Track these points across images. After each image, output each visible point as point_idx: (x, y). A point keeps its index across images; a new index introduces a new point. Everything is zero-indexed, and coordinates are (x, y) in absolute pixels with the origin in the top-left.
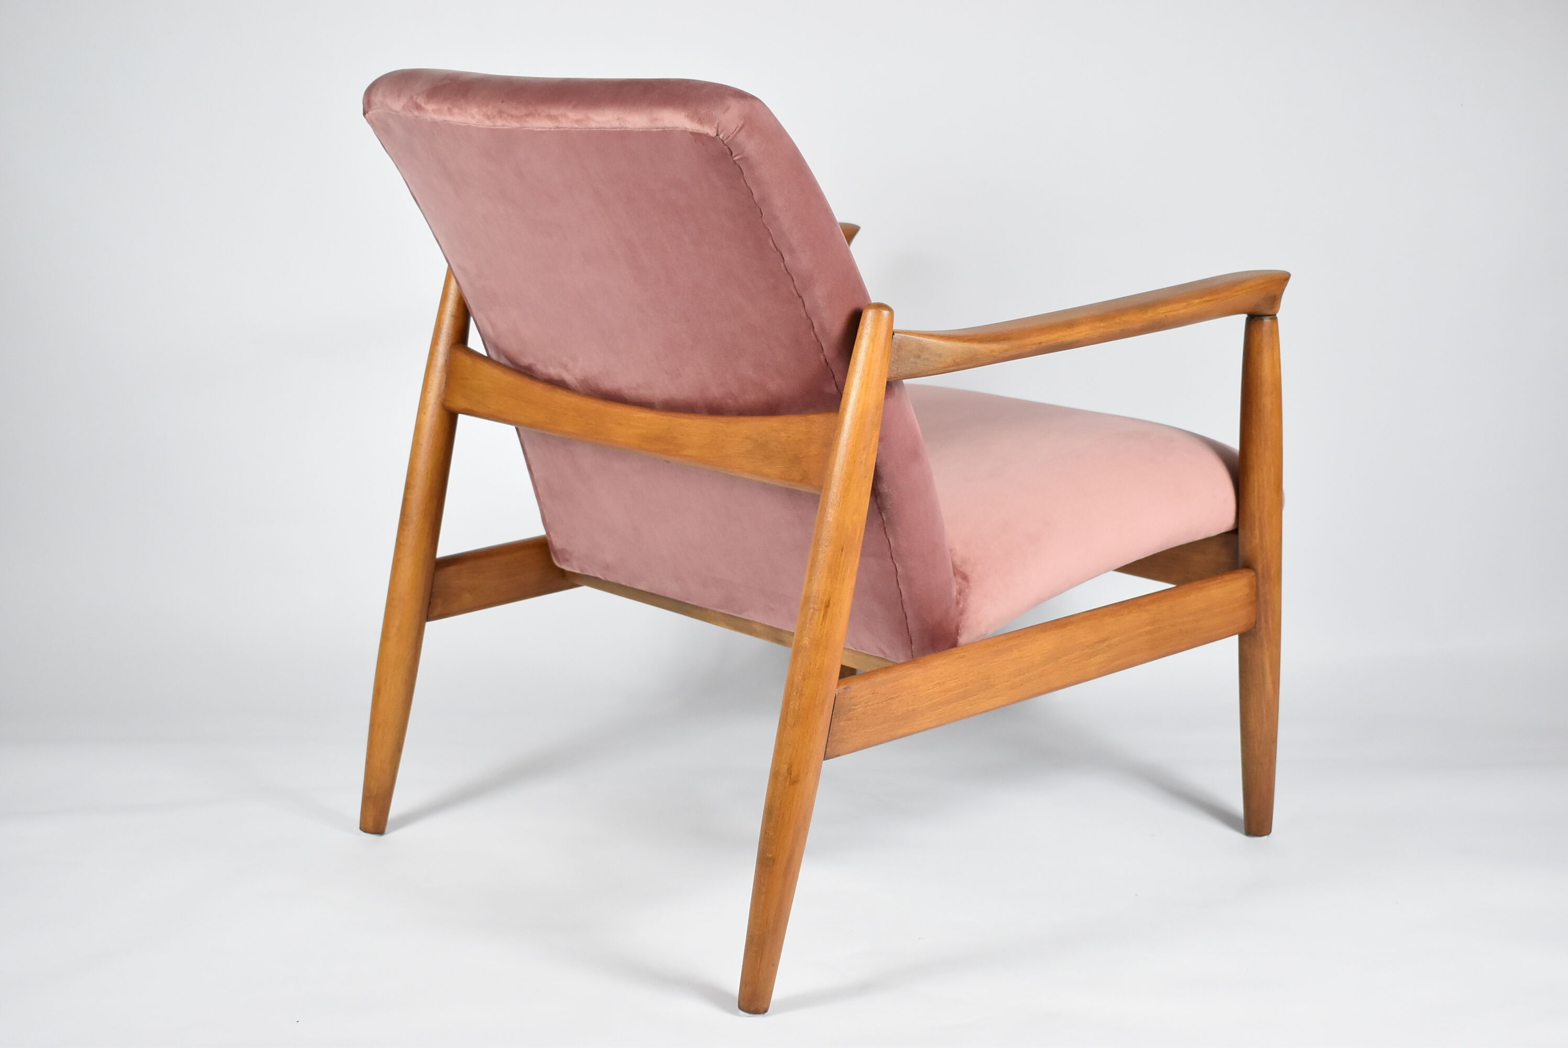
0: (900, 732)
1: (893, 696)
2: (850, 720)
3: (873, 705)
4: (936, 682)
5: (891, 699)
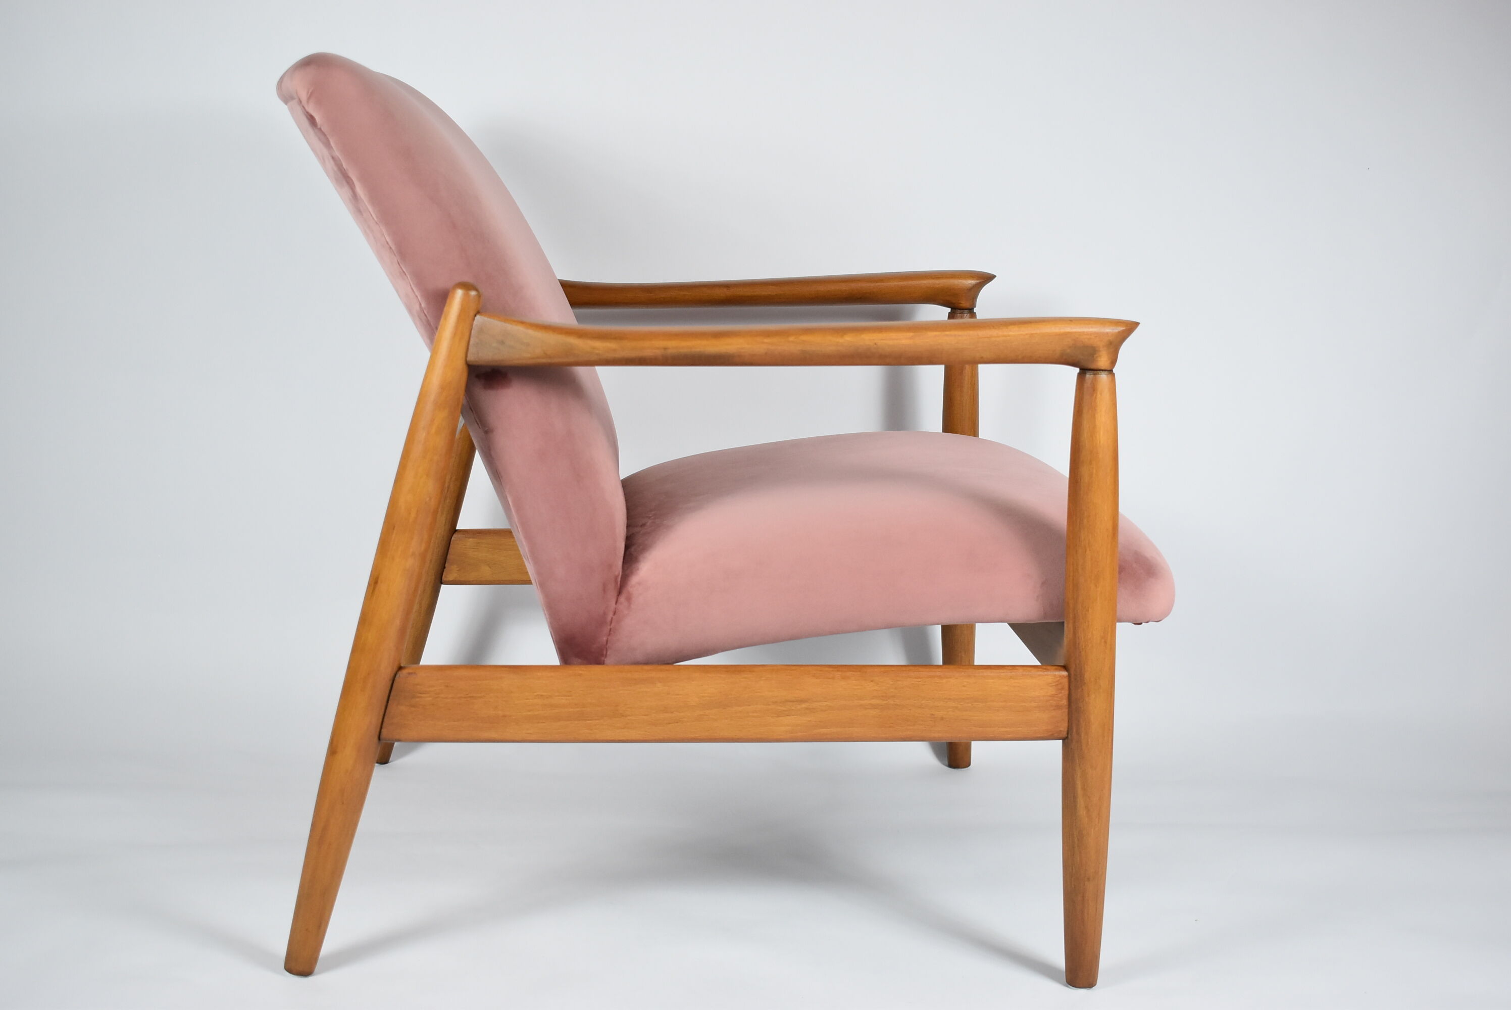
0: (486, 735)
1: (474, 695)
2: (414, 706)
3: (446, 698)
4: (538, 693)
5: (470, 697)
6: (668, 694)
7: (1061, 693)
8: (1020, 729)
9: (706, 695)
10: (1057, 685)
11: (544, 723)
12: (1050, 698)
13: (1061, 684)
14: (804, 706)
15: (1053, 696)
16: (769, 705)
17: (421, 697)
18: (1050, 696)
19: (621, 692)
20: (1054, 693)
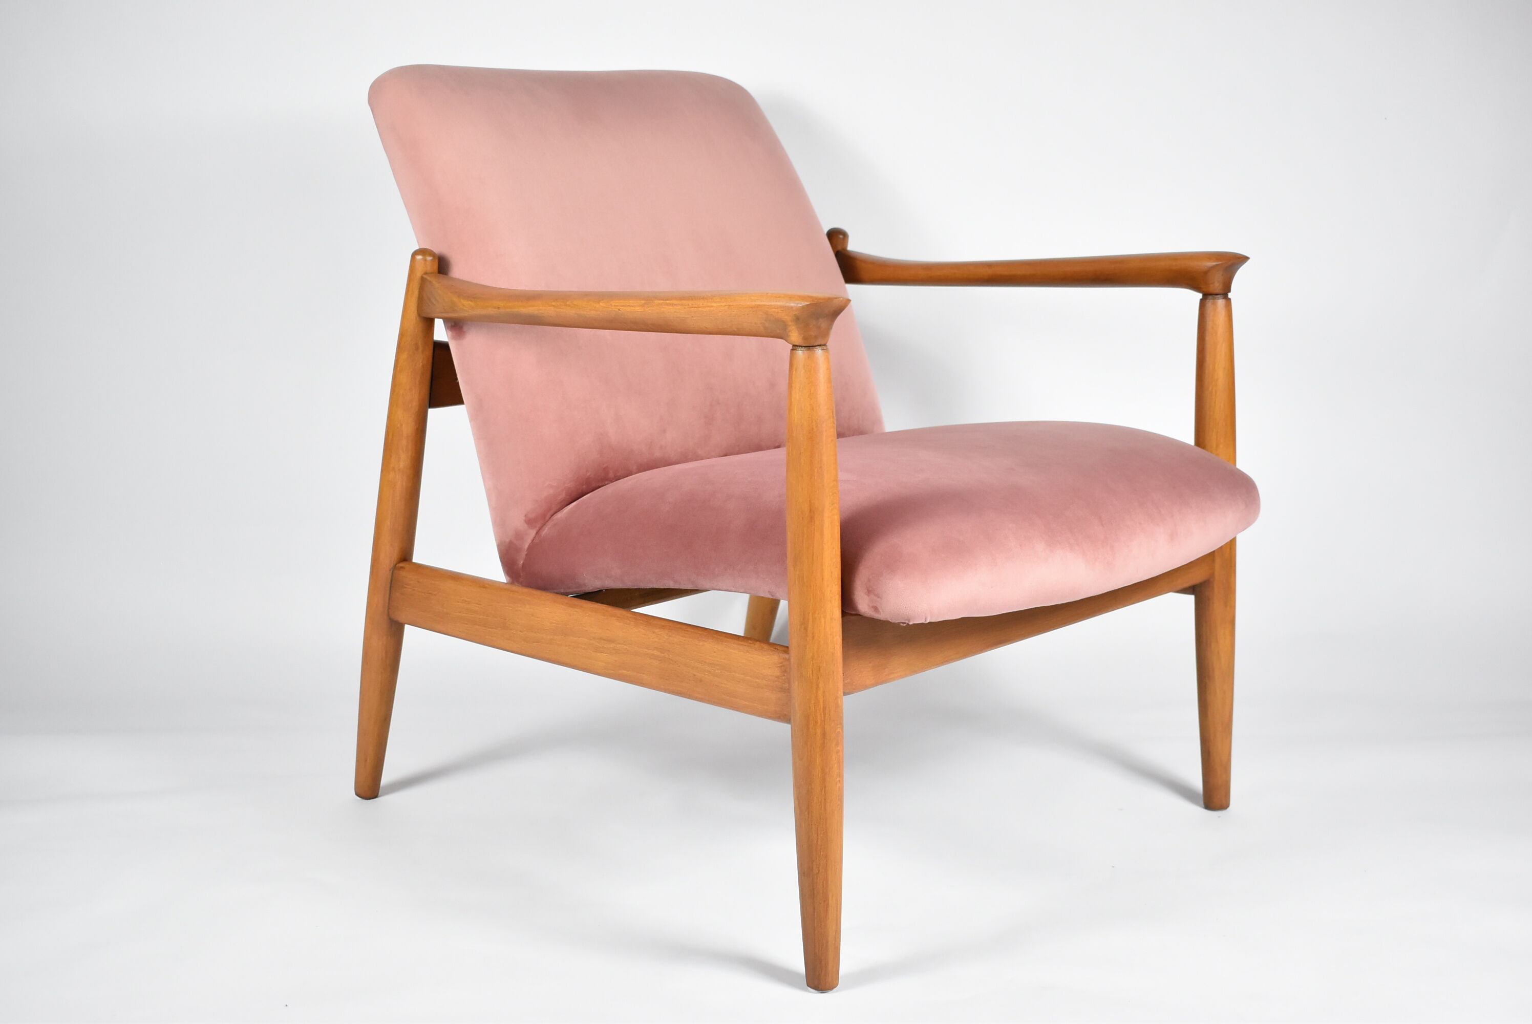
2: (403, 594)
3: (418, 591)
6: (533, 615)
7: (784, 675)
8: (756, 705)
9: (554, 622)
10: (781, 666)
11: (467, 624)
12: (776, 679)
13: (784, 666)
14: (612, 645)
15: (778, 677)
16: (591, 640)
17: (406, 588)
18: (776, 677)
19: (507, 608)
20: (778, 674)
